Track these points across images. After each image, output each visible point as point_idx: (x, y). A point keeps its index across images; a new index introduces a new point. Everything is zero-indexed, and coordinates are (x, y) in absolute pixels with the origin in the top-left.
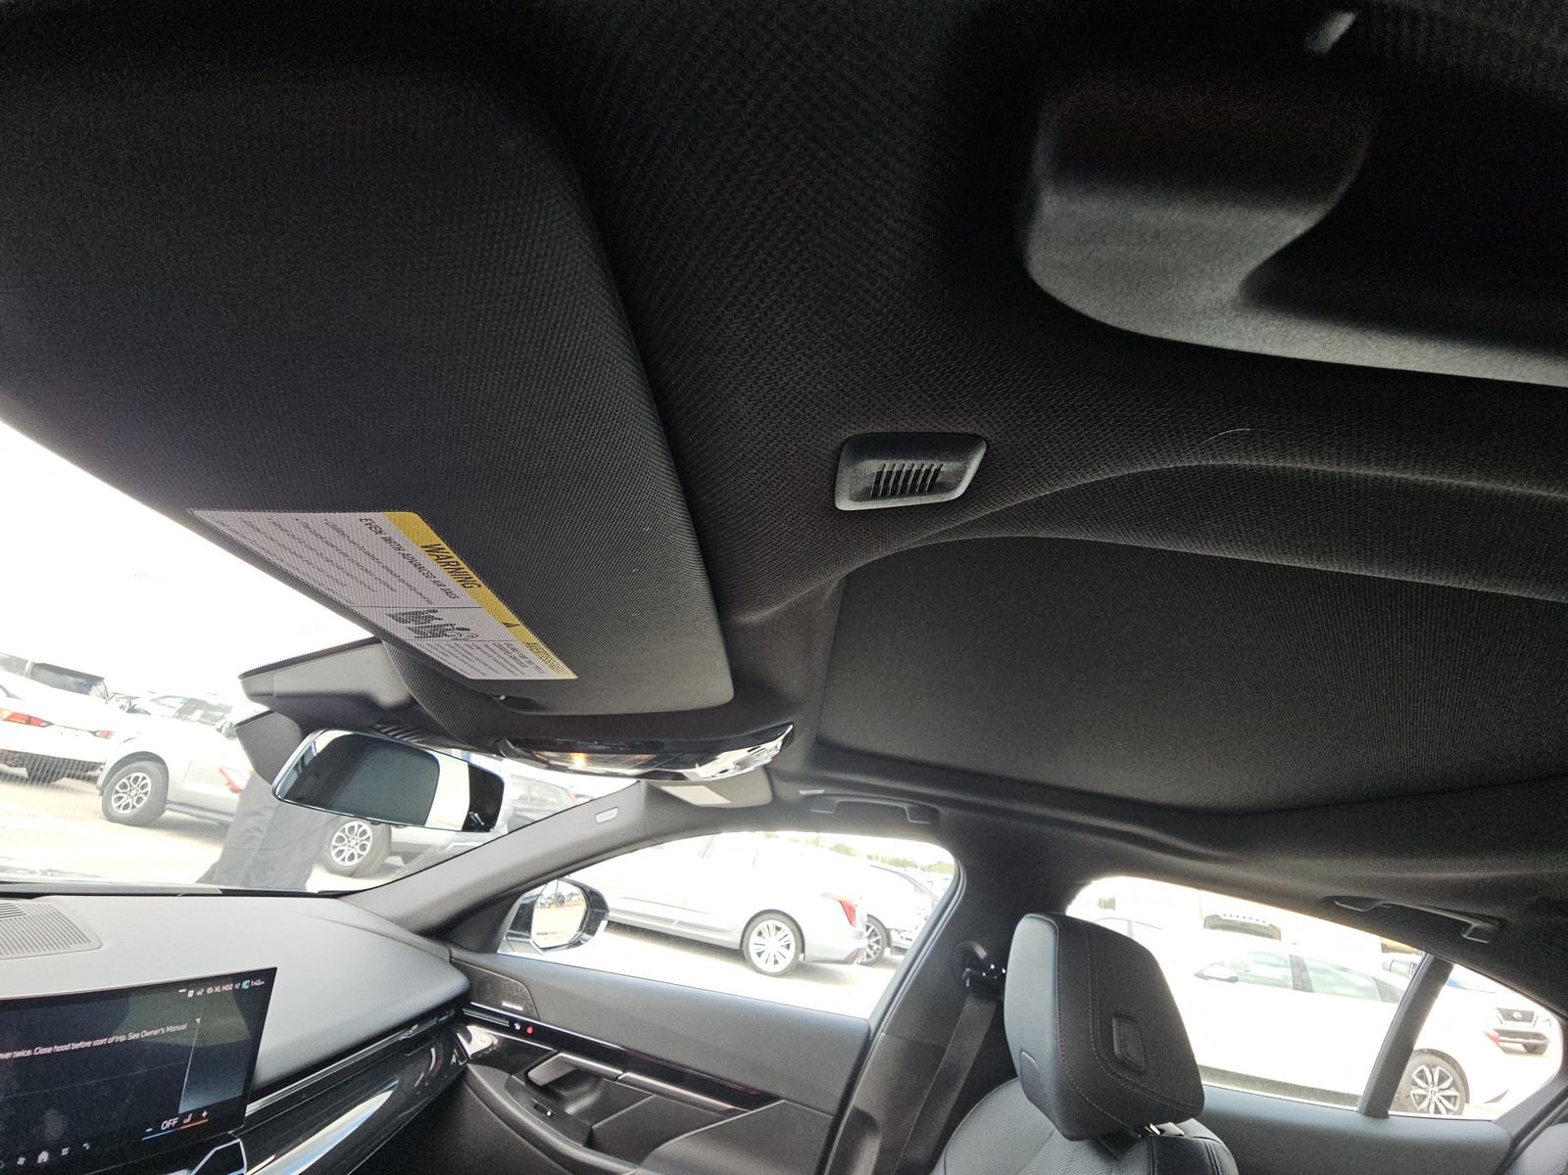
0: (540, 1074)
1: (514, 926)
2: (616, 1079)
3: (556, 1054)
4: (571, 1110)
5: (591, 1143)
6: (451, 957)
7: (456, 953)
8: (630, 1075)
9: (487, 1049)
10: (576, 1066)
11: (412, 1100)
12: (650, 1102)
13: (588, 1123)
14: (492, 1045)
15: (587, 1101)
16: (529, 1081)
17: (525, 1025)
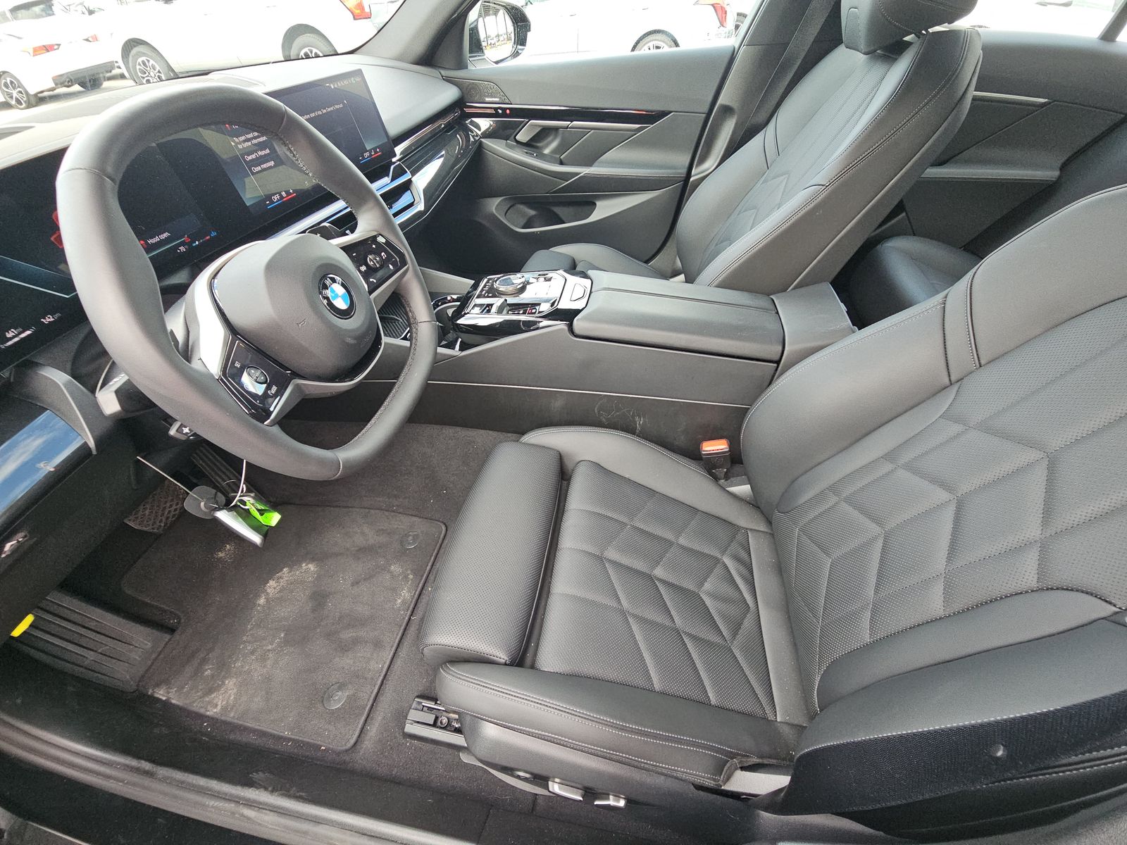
0: (523, 136)
1: (471, 51)
2: (567, 127)
3: (528, 122)
4: (546, 151)
5: (562, 163)
6: (442, 76)
7: (443, 72)
8: (575, 123)
9: (489, 128)
10: (542, 126)
11: (457, 161)
12: (590, 136)
13: (558, 156)
14: (491, 126)
15: (554, 145)
16: (518, 142)
17: (504, 110)
